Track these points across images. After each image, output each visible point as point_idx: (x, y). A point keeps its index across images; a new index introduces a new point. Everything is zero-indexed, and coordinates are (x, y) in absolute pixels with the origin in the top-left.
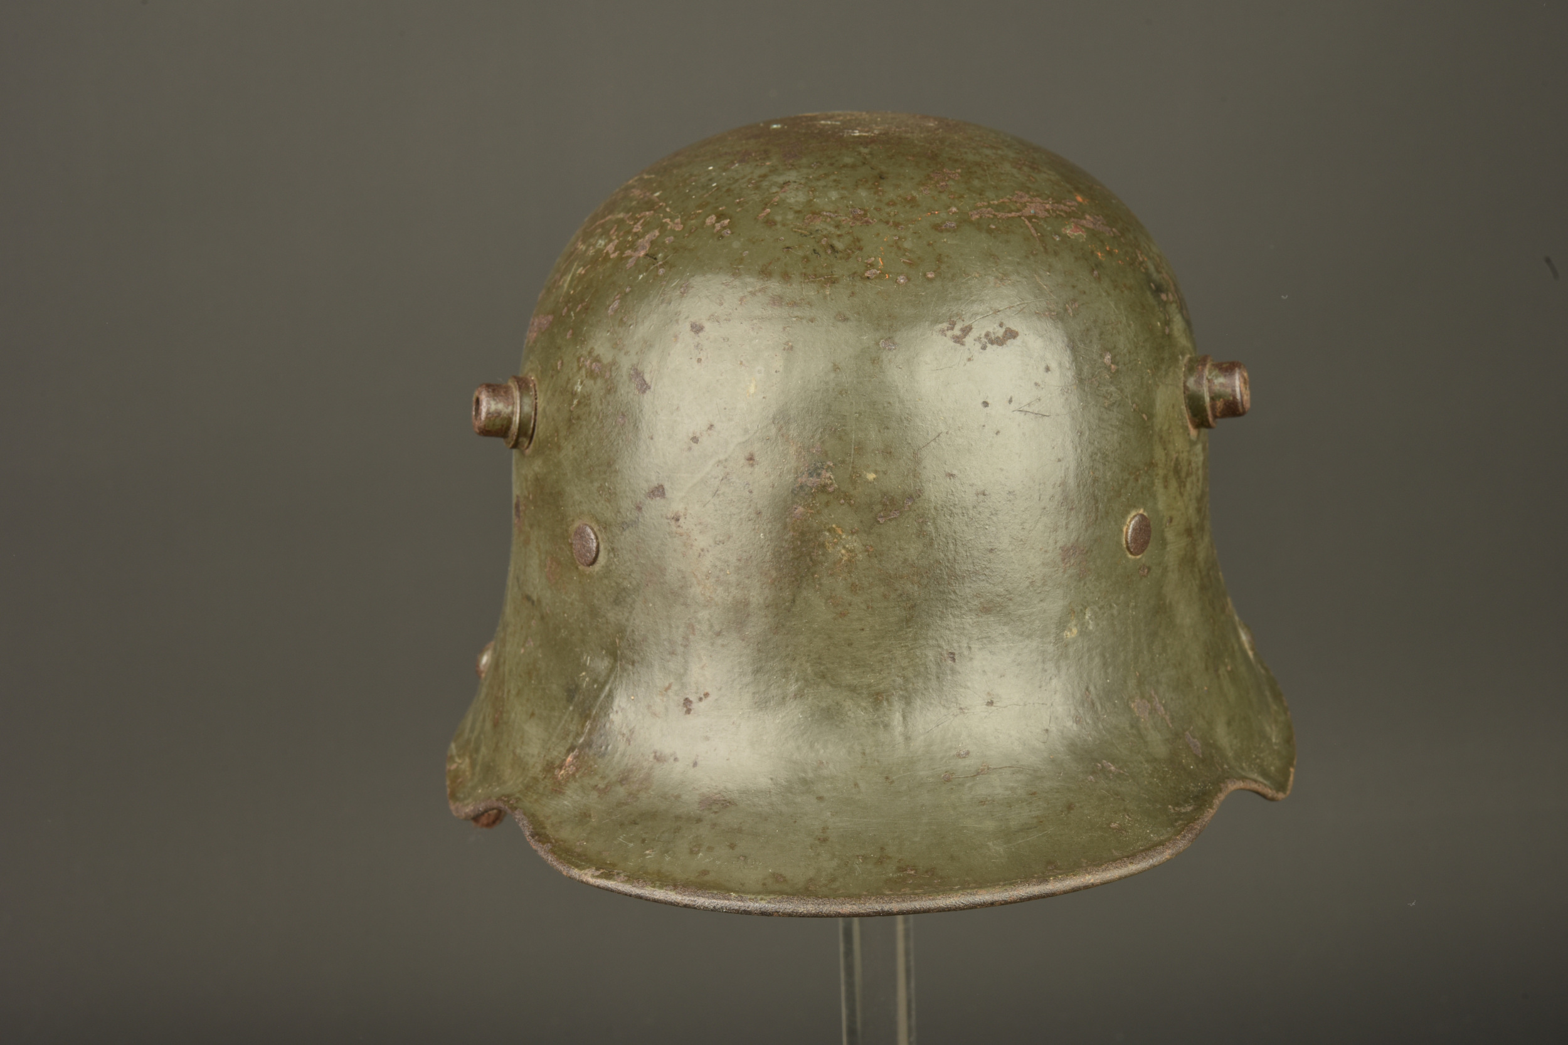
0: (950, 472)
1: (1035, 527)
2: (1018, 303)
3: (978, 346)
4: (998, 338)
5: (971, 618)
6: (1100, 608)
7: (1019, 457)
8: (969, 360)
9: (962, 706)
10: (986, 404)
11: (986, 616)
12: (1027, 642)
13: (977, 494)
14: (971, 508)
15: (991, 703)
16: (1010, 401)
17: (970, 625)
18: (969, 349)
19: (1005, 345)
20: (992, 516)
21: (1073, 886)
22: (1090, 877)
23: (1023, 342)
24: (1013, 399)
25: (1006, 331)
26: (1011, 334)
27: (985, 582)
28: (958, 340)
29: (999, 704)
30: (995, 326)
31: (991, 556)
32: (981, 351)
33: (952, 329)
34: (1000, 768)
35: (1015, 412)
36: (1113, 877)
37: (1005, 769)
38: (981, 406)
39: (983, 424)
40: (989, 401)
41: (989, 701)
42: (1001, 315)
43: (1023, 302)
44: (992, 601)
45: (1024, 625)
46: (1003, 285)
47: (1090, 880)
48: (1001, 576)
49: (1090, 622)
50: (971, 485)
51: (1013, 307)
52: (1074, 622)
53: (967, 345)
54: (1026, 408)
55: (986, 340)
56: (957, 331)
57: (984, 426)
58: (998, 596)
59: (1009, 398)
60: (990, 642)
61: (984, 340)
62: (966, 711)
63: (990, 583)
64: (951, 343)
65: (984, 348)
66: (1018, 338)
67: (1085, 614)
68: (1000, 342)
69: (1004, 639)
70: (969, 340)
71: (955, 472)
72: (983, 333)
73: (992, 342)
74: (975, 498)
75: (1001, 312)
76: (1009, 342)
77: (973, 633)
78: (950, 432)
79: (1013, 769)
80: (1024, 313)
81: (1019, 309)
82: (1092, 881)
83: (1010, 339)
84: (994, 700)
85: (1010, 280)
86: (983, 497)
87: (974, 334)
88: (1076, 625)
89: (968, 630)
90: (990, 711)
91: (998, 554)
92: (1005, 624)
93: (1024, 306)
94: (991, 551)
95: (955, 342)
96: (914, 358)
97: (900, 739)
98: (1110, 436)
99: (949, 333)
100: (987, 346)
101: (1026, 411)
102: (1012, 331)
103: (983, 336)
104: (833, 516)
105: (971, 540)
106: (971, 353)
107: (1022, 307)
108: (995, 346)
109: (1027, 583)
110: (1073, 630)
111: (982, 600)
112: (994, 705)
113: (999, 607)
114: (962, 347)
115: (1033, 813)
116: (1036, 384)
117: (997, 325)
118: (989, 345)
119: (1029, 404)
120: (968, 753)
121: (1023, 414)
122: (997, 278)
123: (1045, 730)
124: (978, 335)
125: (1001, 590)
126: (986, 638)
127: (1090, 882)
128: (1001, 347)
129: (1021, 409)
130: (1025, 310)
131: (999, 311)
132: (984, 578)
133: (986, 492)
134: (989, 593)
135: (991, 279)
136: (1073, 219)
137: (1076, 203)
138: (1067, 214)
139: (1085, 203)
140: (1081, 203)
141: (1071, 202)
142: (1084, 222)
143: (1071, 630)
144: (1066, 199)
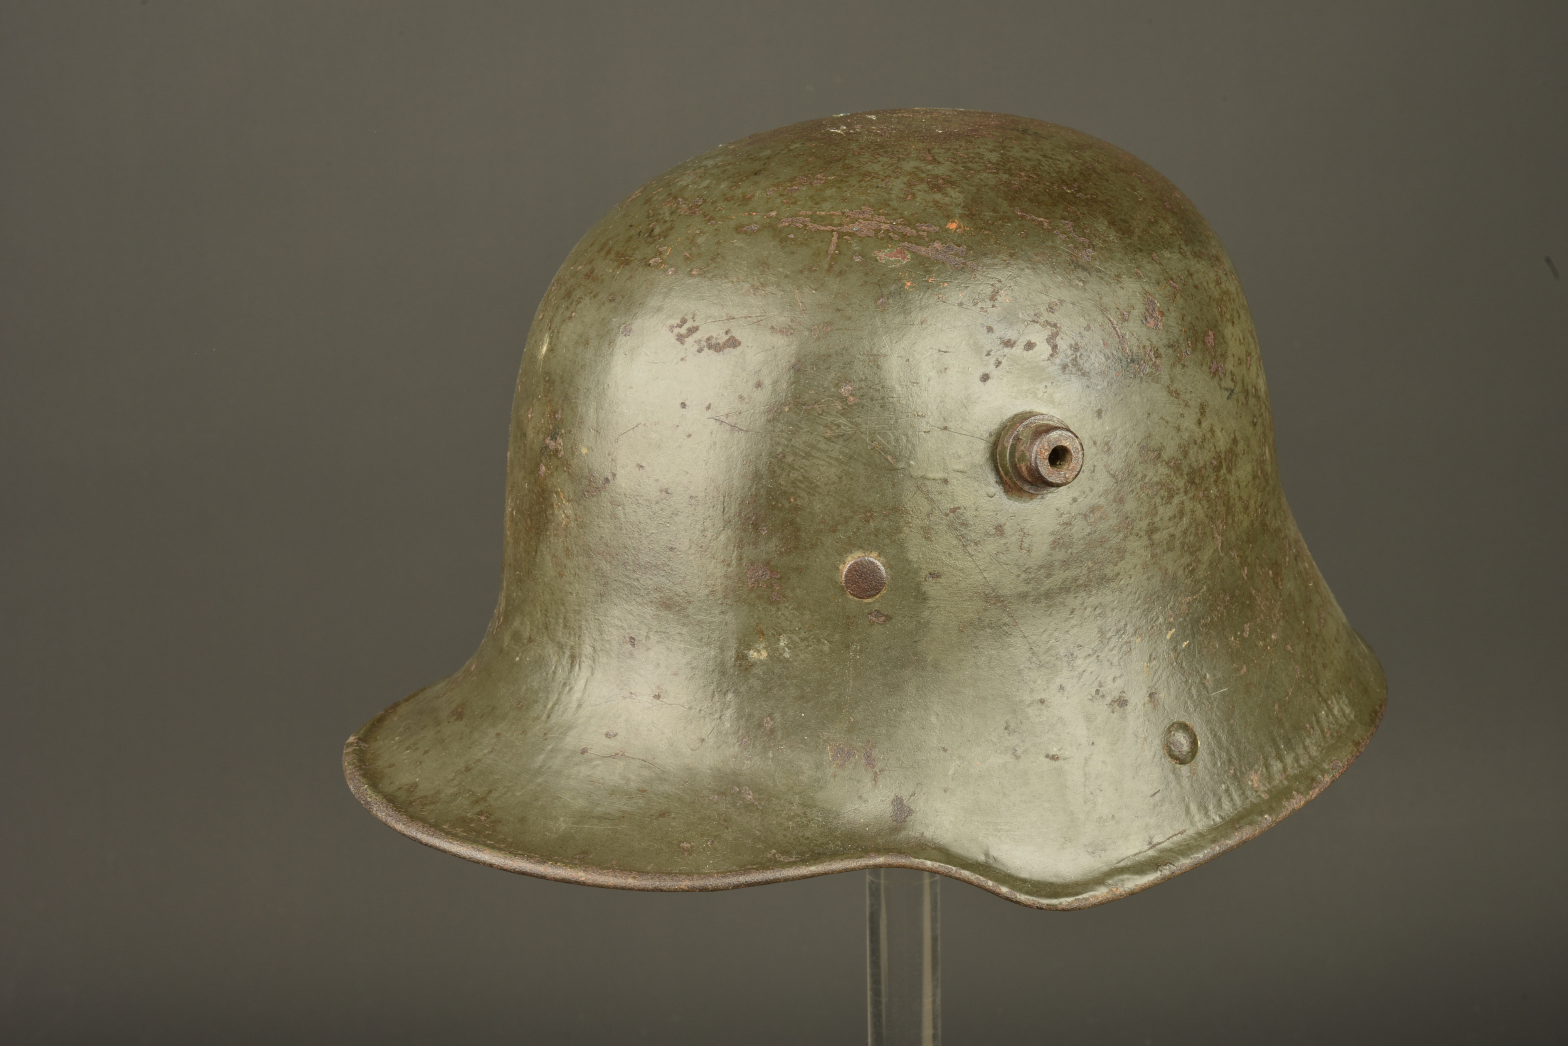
0: (639, 463)
1: (717, 537)
2: (758, 315)
3: (696, 347)
4: (718, 344)
5: (651, 610)
6: (802, 640)
7: (706, 464)
8: (682, 359)
9: (632, 691)
10: (683, 405)
11: (665, 612)
12: (705, 649)
13: (661, 491)
14: (654, 502)
15: (658, 697)
16: (708, 408)
17: (650, 616)
18: (686, 350)
19: (721, 352)
20: (673, 516)
21: (563, 876)
22: (583, 874)
23: (742, 353)
24: (712, 407)
25: (730, 339)
26: (734, 343)
27: (664, 578)
28: (681, 338)
29: (665, 700)
30: (721, 332)
31: (671, 554)
32: (696, 353)
33: (680, 326)
34: (633, 758)
35: (710, 420)
36: (606, 884)
37: (637, 760)
38: (678, 406)
39: (677, 424)
40: (687, 403)
41: (657, 694)
42: (733, 322)
43: (764, 314)
44: (671, 598)
45: (703, 631)
46: (754, 294)
47: (581, 877)
48: (680, 577)
49: (786, 649)
50: (657, 481)
51: (750, 317)
52: (763, 645)
53: (687, 344)
54: (723, 418)
55: (705, 344)
56: (683, 331)
57: (678, 426)
58: (678, 595)
59: (707, 404)
60: (668, 638)
61: (704, 343)
62: (634, 697)
63: (670, 581)
64: (674, 340)
65: (700, 351)
66: (738, 348)
67: (779, 640)
68: (717, 348)
69: (682, 639)
70: (690, 340)
71: (644, 464)
72: (707, 336)
73: (710, 347)
74: (659, 494)
75: (734, 320)
76: (727, 350)
77: (653, 624)
78: (647, 424)
79: (644, 763)
80: (760, 325)
81: (755, 321)
82: (583, 879)
83: (729, 347)
84: (662, 695)
85: (764, 291)
86: (666, 494)
87: (696, 336)
88: (765, 648)
89: (648, 620)
90: (654, 704)
91: (678, 555)
92: (684, 625)
93: (763, 318)
94: (672, 549)
95: (678, 340)
96: (639, 347)
97: (574, 704)
98: (825, 467)
99: (677, 330)
100: (703, 350)
101: (722, 422)
102: (736, 340)
103: (705, 339)
104: (559, 481)
105: (653, 533)
106: (686, 353)
107: (759, 318)
108: (712, 351)
109: (707, 591)
110: (762, 652)
111: (662, 595)
112: (660, 699)
113: (678, 606)
114: (681, 346)
115: (625, 807)
116: (741, 397)
117: (724, 331)
118: (706, 349)
119: (727, 415)
120: (615, 735)
121: (718, 423)
122: (753, 286)
123: (700, 739)
124: (700, 337)
125: (680, 590)
126: (664, 633)
127: (581, 879)
128: (717, 354)
129: (717, 418)
130: (761, 323)
131: (733, 318)
132: (664, 573)
133: (670, 491)
134: (668, 589)
135: (746, 286)
136: (906, 244)
137: (937, 229)
138: (904, 237)
139: (955, 231)
140: (949, 230)
141: (930, 226)
142: (923, 249)
143: (759, 651)
144: (926, 223)
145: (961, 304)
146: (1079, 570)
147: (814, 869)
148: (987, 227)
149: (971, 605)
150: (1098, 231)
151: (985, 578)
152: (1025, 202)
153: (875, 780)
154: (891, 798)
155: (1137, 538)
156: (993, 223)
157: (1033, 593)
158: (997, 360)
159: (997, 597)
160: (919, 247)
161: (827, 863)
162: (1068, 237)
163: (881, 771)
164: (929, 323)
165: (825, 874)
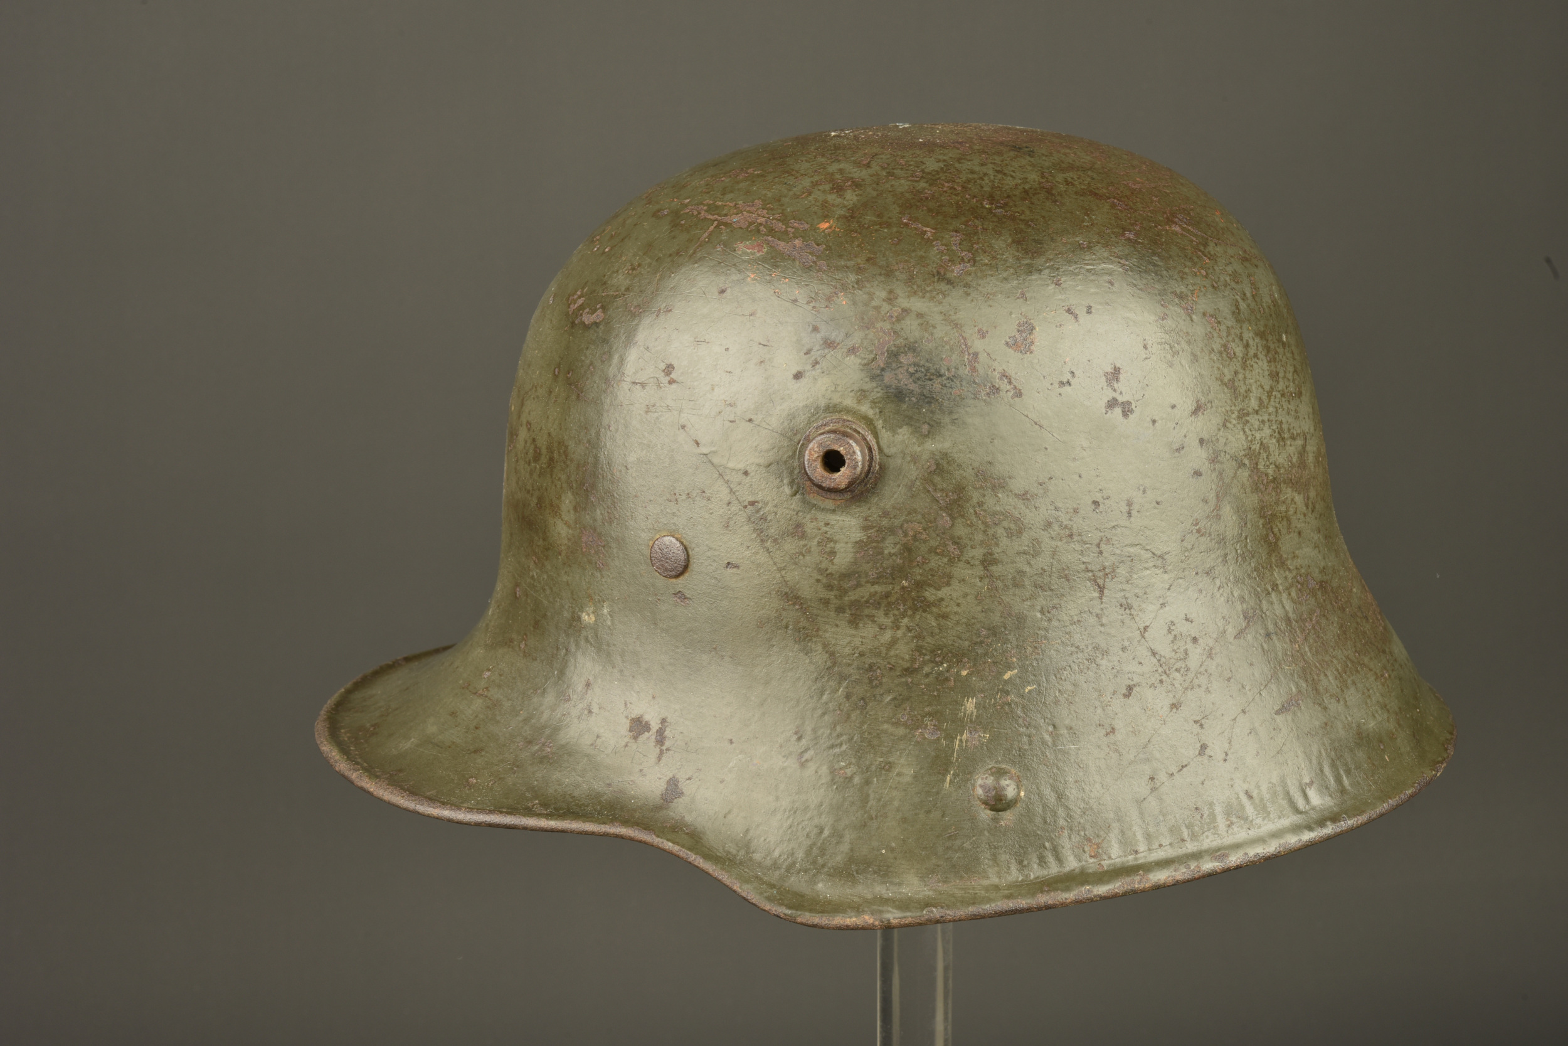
0: (529, 421)
1: (563, 500)
6: (620, 610)
9: (511, 637)
11: (535, 566)
13: (536, 450)
14: (532, 460)
20: (541, 475)
27: (535, 533)
34: (488, 698)
37: (490, 700)
44: (537, 554)
46: (630, 273)
49: (609, 616)
50: (534, 440)
52: (592, 609)
57: (551, 390)
58: (541, 551)
60: (535, 591)
62: (511, 642)
63: (537, 537)
67: (603, 606)
74: (535, 453)
78: (537, 386)
79: (492, 703)
85: (637, 271)
86: (538, 454)
88: (593, 613)
105: (530, 490)
110: (591, 616)
111: (533, 549)
125: (542, 546)
126: (533, 586)
132: (534, 529)
133: (540, 450)
134: (536, 544)
135: (628, 265)
136: (770, 238)
137: (807, 226)
138: (771, 231)
139: (824, 231)
140: (818, 229)
141: (802, 224)
142: (782, 244)
143: (589, 615)
144: (800, 220)
145: (795, 301)
146: (891, 587)
147: (553, 824)
148: (859, 230)
149: (768, 601)
150: (992, 247)
151: (783, 577)
152: (922, 211)
153: (659, 759)
154: (668, 778)
155: (968, 566)
156: (869, 227)
157: (835, 601)
158: (816, 359)
159: (797, 598)
160: (779, 242)
161: (569, 821)
162: (948, 250)
163: (668, 750)
164: (757, 316)
165: (563, 831)
